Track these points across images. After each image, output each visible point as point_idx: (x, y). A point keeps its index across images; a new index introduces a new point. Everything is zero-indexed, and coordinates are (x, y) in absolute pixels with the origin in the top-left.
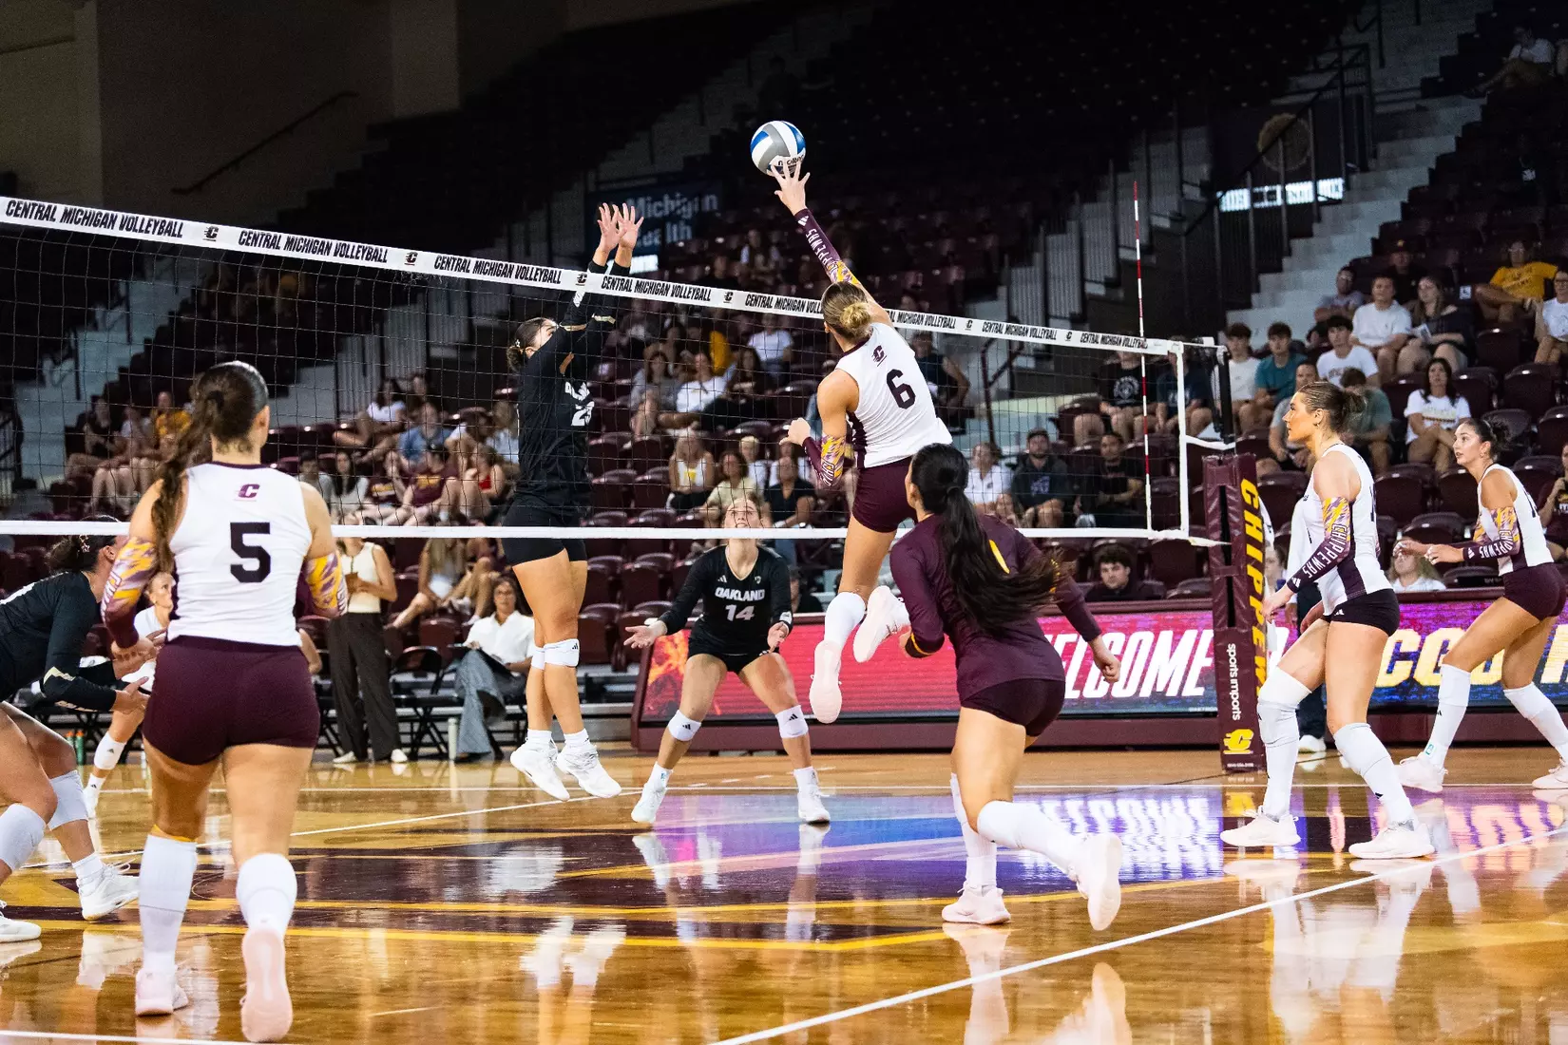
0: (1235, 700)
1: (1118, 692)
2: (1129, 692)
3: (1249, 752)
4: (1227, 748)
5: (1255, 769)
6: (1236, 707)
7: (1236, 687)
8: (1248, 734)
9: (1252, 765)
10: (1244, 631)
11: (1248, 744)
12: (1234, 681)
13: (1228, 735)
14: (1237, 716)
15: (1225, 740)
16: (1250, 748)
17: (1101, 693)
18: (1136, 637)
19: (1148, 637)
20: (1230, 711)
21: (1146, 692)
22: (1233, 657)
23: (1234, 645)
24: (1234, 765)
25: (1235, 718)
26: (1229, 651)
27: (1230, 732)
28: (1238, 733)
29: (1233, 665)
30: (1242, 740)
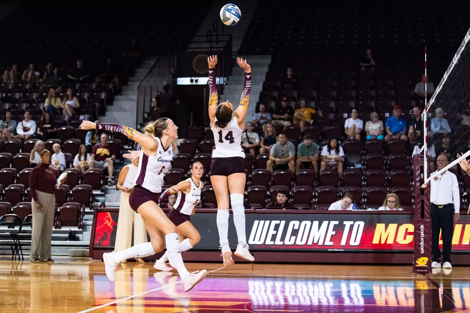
0: (422, 246)
1: (298, 243)
2: (303, 243)
3: (426, 266)
4: (417, 264)
5: (428, 272)
6: (422, 249)
7: (423, 241)
8: (426, 259)
9: (427, 271)
10: (428, 220)
11: (425, 263)
12: (422, 239)
13: (418, 259)
14: (422, 251)
15: (417, 261)
16: (426, 264)
17: (292, 242)
18: (304, 223)
19: (309, 223)
20: (420, 250)
21: (310, 243)
22: (422, 230)
23: (423, 225)
24: (419, 271)
25: (421, 253)
26: (421, 227)
27: (419, 258)
28: (422, 259)
29: (422, 233)
30: (424, 261)
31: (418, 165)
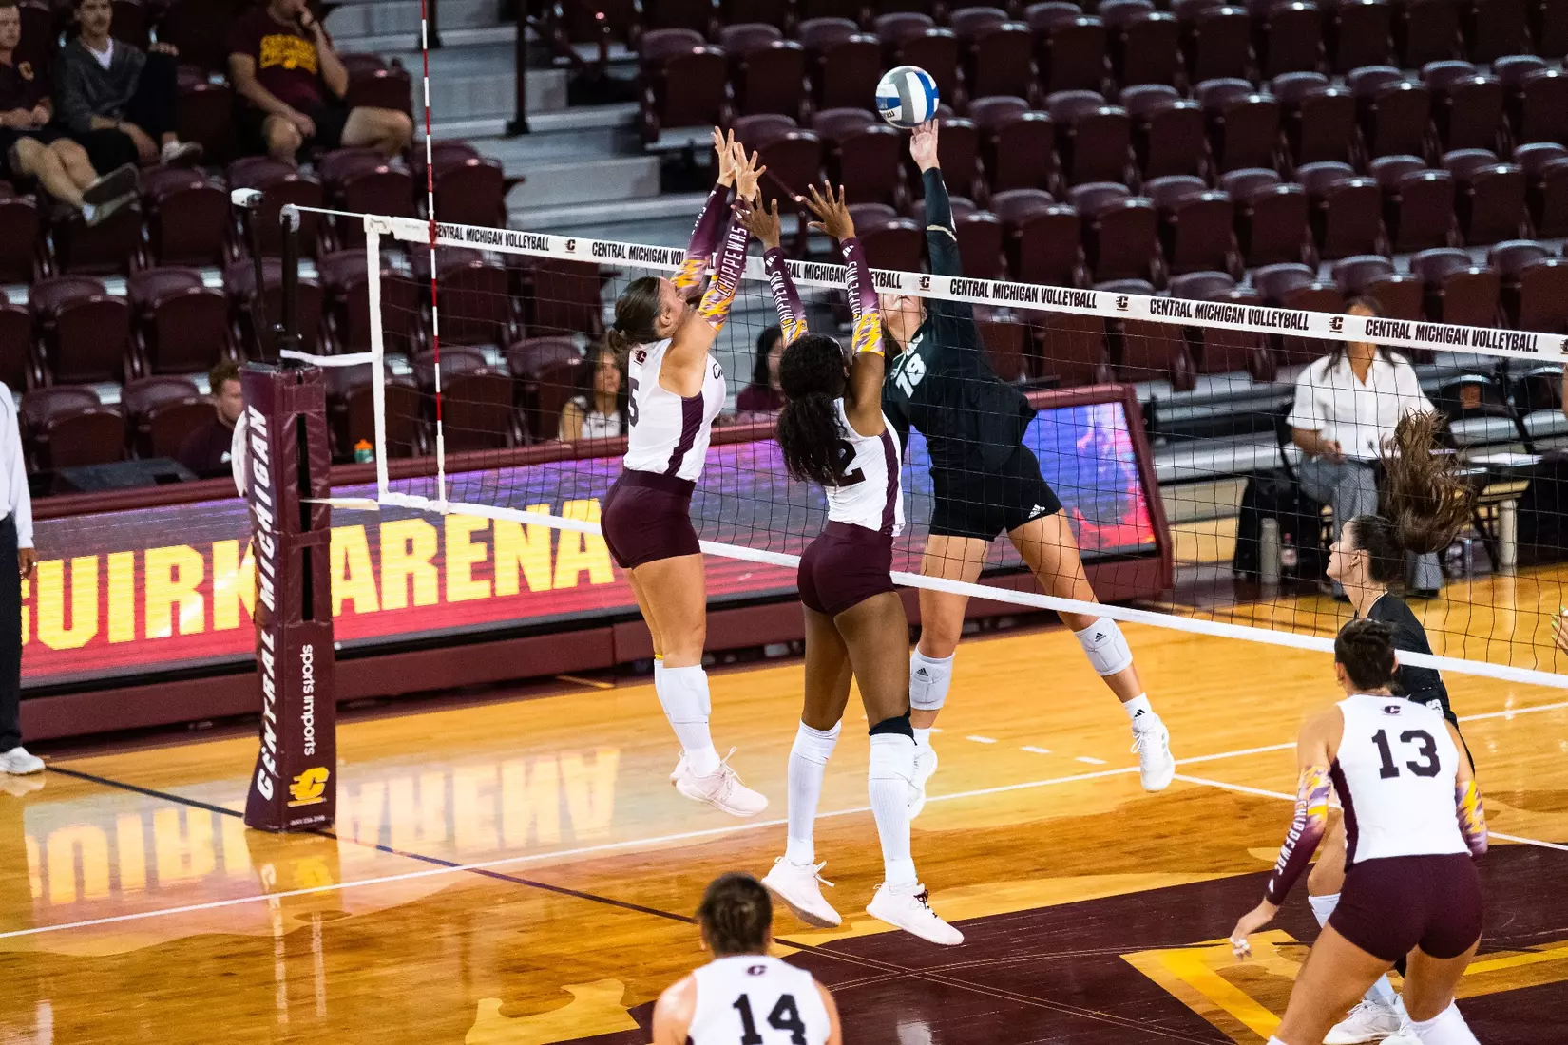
0: (310, 726)
3: (320, 800)
4: (293, 798)
5: (324, 823)
6: (310, 737)
7: (310, 706)
8: (321, 774)
9: (322, 818)
11: (320, 788)
12: (309, 700)
13: (296, 779)
14: (309, 750)
15: (292, 787)
16: (322, 795)
20: (301, 743)
22: (308, 664)
23: (310, 647)
24: (300, 822)
25: (307, 753)
26: (303, 654)
27: (300, 774)
28: (309, 774)
29: (308, 675)
30: (314, 782)
31: (291, 410)
